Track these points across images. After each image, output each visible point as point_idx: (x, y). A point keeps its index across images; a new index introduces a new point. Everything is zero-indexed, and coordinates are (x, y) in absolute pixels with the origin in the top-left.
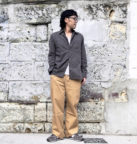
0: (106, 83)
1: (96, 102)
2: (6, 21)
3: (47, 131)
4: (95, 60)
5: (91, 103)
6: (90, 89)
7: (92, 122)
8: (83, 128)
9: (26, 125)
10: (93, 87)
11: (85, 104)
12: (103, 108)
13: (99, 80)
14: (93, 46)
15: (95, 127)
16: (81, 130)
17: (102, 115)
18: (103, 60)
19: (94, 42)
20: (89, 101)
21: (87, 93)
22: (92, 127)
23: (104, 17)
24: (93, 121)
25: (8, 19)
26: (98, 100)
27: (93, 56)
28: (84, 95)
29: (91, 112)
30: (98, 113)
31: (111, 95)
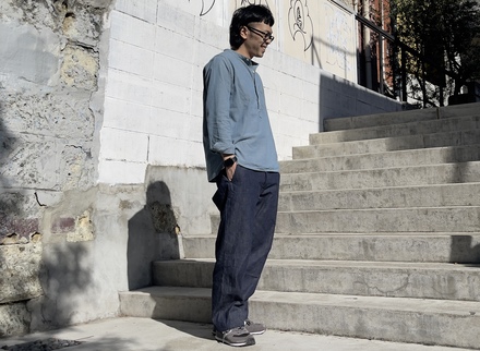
1: (21, 246)
23: (52, 23)
31: (58, 223)
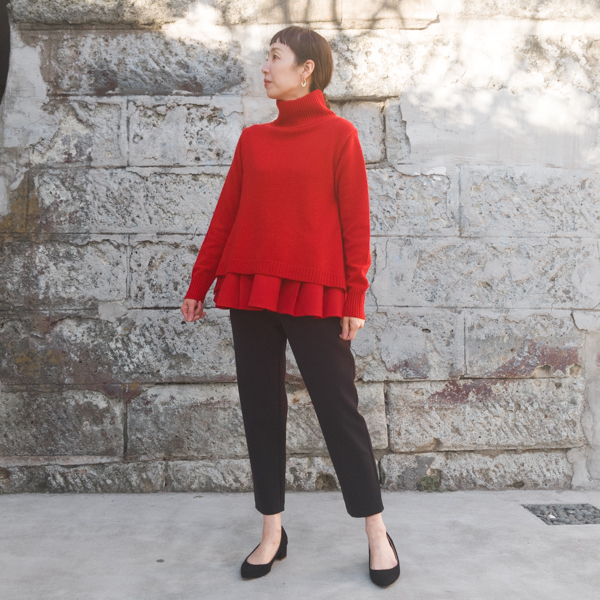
0: (592, 313)
2: (234, 89)
3: (389, 482)
4: (553, 234)
5: (538, 383)
6: (536, 335)
7: (543, 450)
8: (514, 468)
9: (316, 463)
10: (545, 329)
11: (521, 388)
12: (580, 399)
13: (569, 304)
14: (547, 183)
15: (552, 466)
16: (508, 476)
17: (578, 425)
18: (579, 233)
19: (549, 168)
20: (533, 378)
21: (526, 349)
22: (543, 465)
24: (547, 444)
25: (243, 79)
26: (564, 372)
27: (547, 219)
28: (515, 355)
29: (541, 414)
30: (564, 417)
